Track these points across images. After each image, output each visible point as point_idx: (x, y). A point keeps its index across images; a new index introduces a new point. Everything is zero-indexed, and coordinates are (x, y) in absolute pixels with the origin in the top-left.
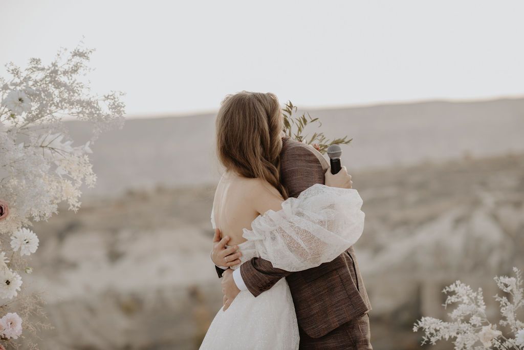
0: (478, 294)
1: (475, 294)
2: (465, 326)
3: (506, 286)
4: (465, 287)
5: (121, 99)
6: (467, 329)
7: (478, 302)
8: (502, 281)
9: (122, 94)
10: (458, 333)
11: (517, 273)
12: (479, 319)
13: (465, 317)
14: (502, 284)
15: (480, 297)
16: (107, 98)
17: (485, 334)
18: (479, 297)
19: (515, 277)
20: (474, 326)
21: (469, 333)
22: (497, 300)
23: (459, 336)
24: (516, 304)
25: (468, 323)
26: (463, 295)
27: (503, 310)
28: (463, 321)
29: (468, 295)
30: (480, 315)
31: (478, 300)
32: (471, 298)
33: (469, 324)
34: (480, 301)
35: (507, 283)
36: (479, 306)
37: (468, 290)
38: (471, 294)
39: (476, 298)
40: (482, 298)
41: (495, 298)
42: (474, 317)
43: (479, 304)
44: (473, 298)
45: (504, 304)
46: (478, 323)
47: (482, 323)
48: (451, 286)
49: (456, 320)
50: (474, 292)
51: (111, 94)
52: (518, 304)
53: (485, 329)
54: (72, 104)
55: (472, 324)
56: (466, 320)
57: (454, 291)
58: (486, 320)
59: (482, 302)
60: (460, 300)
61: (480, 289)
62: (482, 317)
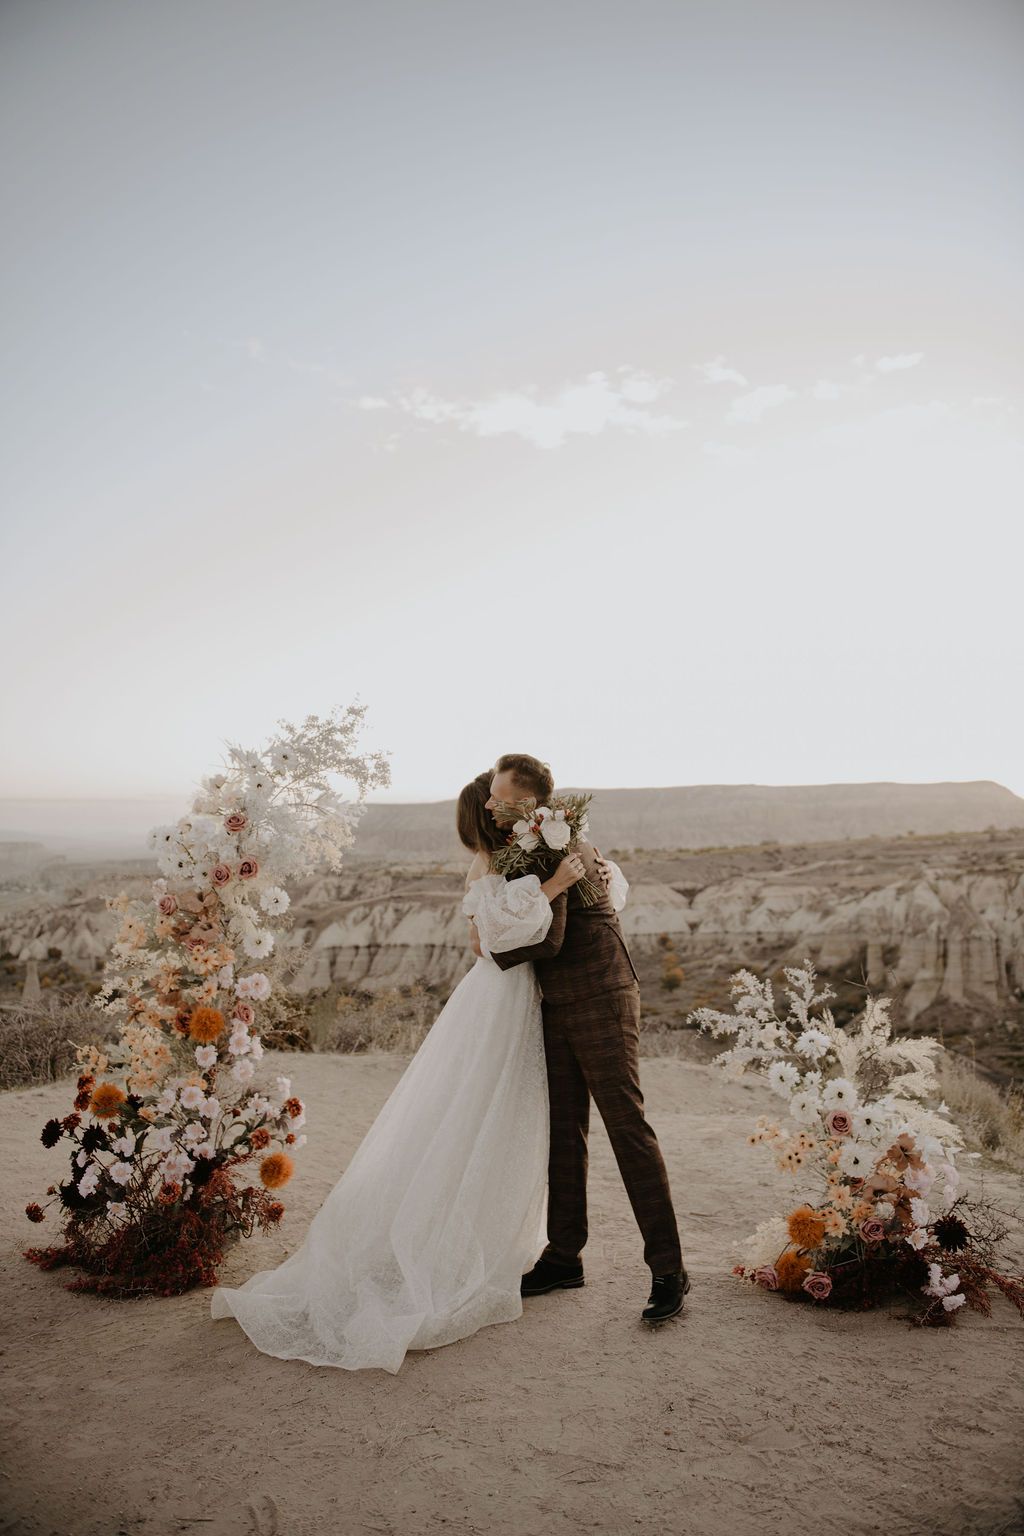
0: (765, 986)
1: (762, 986)
3: (797, 979)
5: (385, 758)
7: (766, 995)
8: (793, 974)
9: (389, 754)
10: (739, 1028)
11: (810, 966)
12: (766, 1014)
13: (750, 1010)
14: (793, 977)
15: (768, 989)
16: (374, 757)
18: (766, 989)
19: (808, 970)
20: (760, 1021)
22: (787, 994)
23: (741, 1031)
24: (807, 1001)
25: (754, 1017)
26: (750, 986)
27: (794, 1006)
28: (747, 1015)
29: (755, 987)
30: (767, 1010)
31: (766, 993)
32: (758, 990)
33: (755, 1019)
35: (797, 976)
37: (755, 981)
38: (759, 985)
39: (763, 990)
40: (770, 991)
41: (786, 992)
42: (760, 1011)
43: (767, 997)
44: (761, 990)
45: (795, 1000)
46: (764, 1019)
49: (741, 1013)
50: (761, 983)
51: (378, 752)
52: (811, 1001)
54: (339, 762)
55: (758, 1019)
56: (752, 1013)
58: (774, 1016)
59: (769, 995)
60: (746, 990)
61: (768, 981)
62: (770, 1012)
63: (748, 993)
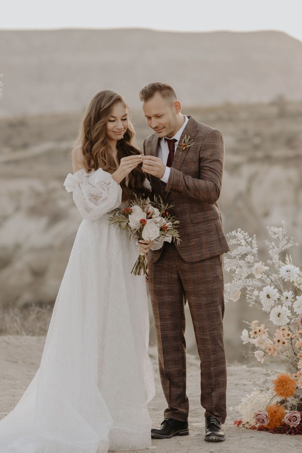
0: (253, 239)
1: (250, 239)
2: (242, 262)
3: (275, 234)
4: (244, 234)
6: (243, 266)
7: (253, 245)
8: (272, 230)
10: (237, 267)
11: (284, 225)
12: (253, 257)
13: (242, 255)
14: (272, 232)
17: (257, 269)
18: (253, 241)
19: (282, 228)
20: (248, 262)
21: (244, 268)
22: (267, 244)
23: (238, 270)
24: (280, 248)
26: (241, 239)
27: (270, 252)
28: (240, 259)
29: (245, 240)
30: (253, 255)
31: (252, 244)
32: (247, 242)
33: (245, 261)
34: (254, 244)
35: (275, 232)
36: (253, 248)
37: (246, 236)
38: (248, 239)
39: (251, 242)
40: (256, 242)
41: (266, 242)
42: (249, 256)
43: (253, 246)
44: (249, 242)
45: (272, 247)
46: (252, 261)
47: (254, 261)
48: (233, 232)
49: (235, 258)
50: (250, 237)
52: (282, 248)
53: (256, 265)
55: (247, 261)
56: (243, 258)
57: (235, 236)
58: (257, 259)
60: (239, 242)
61: (255, 235)
62: (254, 256)
63: (240, 245)
